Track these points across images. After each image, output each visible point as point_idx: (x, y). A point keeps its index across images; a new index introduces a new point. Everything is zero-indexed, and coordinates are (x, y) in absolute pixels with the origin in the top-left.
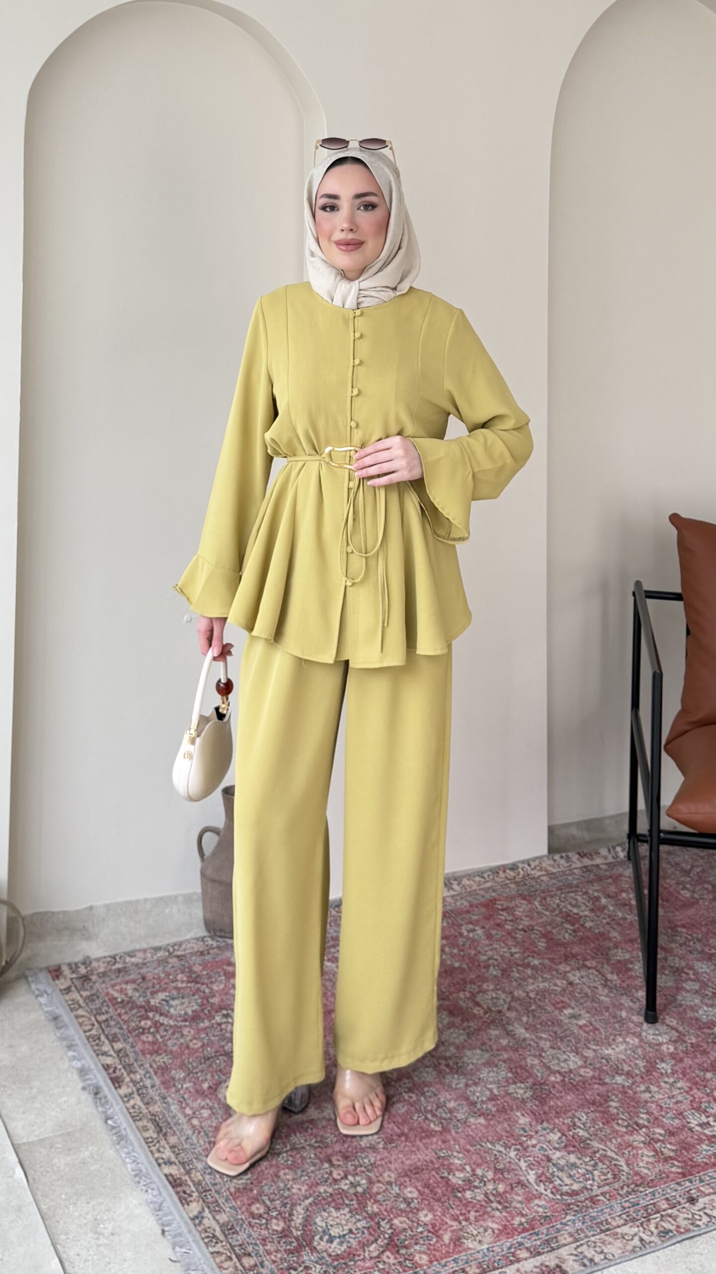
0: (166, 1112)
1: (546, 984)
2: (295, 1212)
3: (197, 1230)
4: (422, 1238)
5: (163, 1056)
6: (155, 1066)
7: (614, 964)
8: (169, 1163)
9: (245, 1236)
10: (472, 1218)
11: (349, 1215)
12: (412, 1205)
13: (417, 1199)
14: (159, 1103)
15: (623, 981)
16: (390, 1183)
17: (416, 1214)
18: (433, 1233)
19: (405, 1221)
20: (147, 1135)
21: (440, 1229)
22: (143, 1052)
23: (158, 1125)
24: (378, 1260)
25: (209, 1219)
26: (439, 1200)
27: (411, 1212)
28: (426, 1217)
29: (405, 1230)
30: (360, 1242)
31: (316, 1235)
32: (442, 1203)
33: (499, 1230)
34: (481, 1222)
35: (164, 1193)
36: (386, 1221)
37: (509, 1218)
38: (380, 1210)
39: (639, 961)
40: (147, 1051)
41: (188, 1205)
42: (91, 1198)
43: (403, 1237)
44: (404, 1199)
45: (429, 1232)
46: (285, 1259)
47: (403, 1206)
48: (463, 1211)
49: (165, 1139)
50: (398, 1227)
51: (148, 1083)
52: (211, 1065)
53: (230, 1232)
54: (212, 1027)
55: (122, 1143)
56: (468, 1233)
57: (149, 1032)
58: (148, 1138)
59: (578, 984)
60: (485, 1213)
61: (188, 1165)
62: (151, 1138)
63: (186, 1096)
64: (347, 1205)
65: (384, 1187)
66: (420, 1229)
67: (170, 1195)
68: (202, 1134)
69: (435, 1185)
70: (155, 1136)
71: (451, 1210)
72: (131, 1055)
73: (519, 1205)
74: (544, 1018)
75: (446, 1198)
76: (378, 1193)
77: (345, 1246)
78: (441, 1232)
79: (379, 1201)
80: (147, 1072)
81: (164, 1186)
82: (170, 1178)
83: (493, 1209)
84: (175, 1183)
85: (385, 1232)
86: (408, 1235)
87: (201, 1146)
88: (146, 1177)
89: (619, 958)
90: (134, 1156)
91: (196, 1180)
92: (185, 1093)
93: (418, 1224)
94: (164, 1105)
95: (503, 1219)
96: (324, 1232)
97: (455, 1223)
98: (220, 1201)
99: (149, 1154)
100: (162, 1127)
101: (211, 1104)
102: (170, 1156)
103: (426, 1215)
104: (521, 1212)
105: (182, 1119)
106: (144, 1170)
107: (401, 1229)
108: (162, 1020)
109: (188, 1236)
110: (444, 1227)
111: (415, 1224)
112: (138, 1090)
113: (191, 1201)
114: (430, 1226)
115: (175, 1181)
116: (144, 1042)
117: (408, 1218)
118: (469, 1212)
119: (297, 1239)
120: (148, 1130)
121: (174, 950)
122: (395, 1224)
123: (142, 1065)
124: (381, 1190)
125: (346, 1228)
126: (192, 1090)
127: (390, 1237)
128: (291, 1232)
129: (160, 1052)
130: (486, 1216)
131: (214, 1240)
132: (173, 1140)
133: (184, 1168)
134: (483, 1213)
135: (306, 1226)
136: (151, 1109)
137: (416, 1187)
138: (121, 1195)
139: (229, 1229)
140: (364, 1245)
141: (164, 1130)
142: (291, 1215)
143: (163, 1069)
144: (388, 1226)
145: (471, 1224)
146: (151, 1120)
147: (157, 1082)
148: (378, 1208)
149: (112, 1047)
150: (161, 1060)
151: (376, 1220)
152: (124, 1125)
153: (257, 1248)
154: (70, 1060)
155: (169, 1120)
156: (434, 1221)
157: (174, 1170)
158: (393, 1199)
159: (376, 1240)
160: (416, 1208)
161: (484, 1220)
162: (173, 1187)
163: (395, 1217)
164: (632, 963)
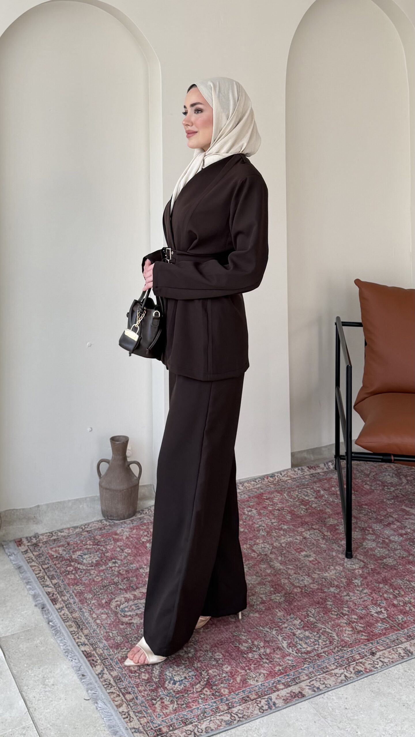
0: (82, 617)
1: (291, 539)
2: (154, 669)
3: (100, 681)
4: (225, 680)
5: (79, 586)
6: (75, 592)
7: (328, 527)
8: (84, 644)
9: (127, 683)
10: (252, 668)
11: (184, 669)
12: (219, 662)
13: (222, 659)
14: (78, 612)
15: (334, 536)
16: (207, 651)
17: (222, 667)
18: (231, 677)
19: (215, 671)
20: (71, 629)
21: (235, 674)
22: (69, 585)
23: (78, 624)
24: (201, 693)
25: (106, 674)
26: (234, 659)
27: (219, 666)
28: (227, 668)
29: (215, 676)
30: (191, 683)
31: (166, 681)
32: (236, 660)
33: (267, 674)
34: (258, 670)
35: (82, 661)
36: (205, 671)
37: (273, 668)
38: (202, 666)
39: (342, 525)
40: (71, 584)
41: (95, 667)
42: (41, 666)
43: (214, 680)
44: (215, 659)
45: (229, 676)
46: (150, 695)
47: (214, 663)
48: (248, 665)
49: (82, 632)
50: (211, 674)
51: (72, 601)
52: (107, 590)
53: (119, 681)
54: (107, 569)
55: (58, 634)
56: (250, 676)
57: (72, 573)
58: (72, 631)
59: (309, 538)
60: (259, 665)
61: (95, 645)
62: (74, 631)
63: (93, 608)
64: (183, 664)
65: (204, 654)
66: (224, 675)
67: (85, 662)
68: (102, 628)
69: (232, 651)
70: (76, 630)
71: (241, 664)
72: (62, 586)
73: (278, 660)
74: (290, 557)
75: (238, 658)
76: (200, 657)
77: (182, 686)
78: (235, 676)
79: (201, 661)
80: (71, 596)
81: (82, 657)
82: (85, 653)
83: (264, 663)
84: (88, 655)
85: (205, 678)
86: (217, 678)
87: (101, 635)
88: (71, 653)
89: (331, 523)
90: (65, 642)
91: (99, 653)
92: (92, 606)
93: (223, 672)
94: (81, 613)
95: (270, 668)
96: (171, 679)
97: (243, 671)
98: (113, 664)
99: (73, 640)
100: (79, 625)
101: (107, 611)
102: (85, 641)
103: (227, 667)
104: (279, 664)
105: (91, 621)
106: (70, 649)
107: (213, 675)
108: (79, 566)
109: (96, 684)
110: (237, 674)
111: (221, 672)
112: (66, 606)
113: (97, 665)
114: (229, 674)
115: (88, 654)
116: (69, 579)
117: (217, 669)
118: (251, 665)
119: (156, 684)
120: (72, 627)
121: (85, 528)
122: (210, 673)
123: (68, 592)
124: (202, 655)
125: (183, 676)
126: (96, 604)
127: (207, 680)
128: (153, 679)
129: (78, 584)
130: (260, 667)
131: (110, 686)
132: (86, 632)
133: (93, 647)
134: (258, 664)
135: (160, 676)
136: (73, 615)
137: (221, 652)
138: (58, 663)
139: (118, 679)
140: (193, 685)
141: (81, 627)
142: (152, 670)
143: (80, 593)
144: (206, 674)
145: (252, 671)
146: (74, 621)
147: (77, 600)
148: (200, 665)
149: (51, 582)
150: (79, 589)
151: (200, 671)
152: (59, 625)
153: (133, 689)
154: (28, 590)
155: (84, 621)
156: (231, 671)
157: (87, 648)
158: (208, 659)
159: (200, 682)
160: (221, 664)
161: (259, 669)
162: (87, 658)
163: (210, 669)
164: (338, 526)
